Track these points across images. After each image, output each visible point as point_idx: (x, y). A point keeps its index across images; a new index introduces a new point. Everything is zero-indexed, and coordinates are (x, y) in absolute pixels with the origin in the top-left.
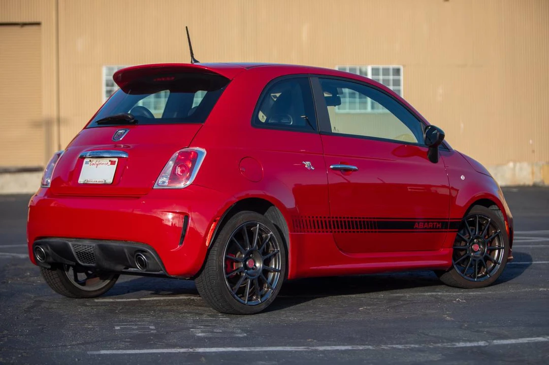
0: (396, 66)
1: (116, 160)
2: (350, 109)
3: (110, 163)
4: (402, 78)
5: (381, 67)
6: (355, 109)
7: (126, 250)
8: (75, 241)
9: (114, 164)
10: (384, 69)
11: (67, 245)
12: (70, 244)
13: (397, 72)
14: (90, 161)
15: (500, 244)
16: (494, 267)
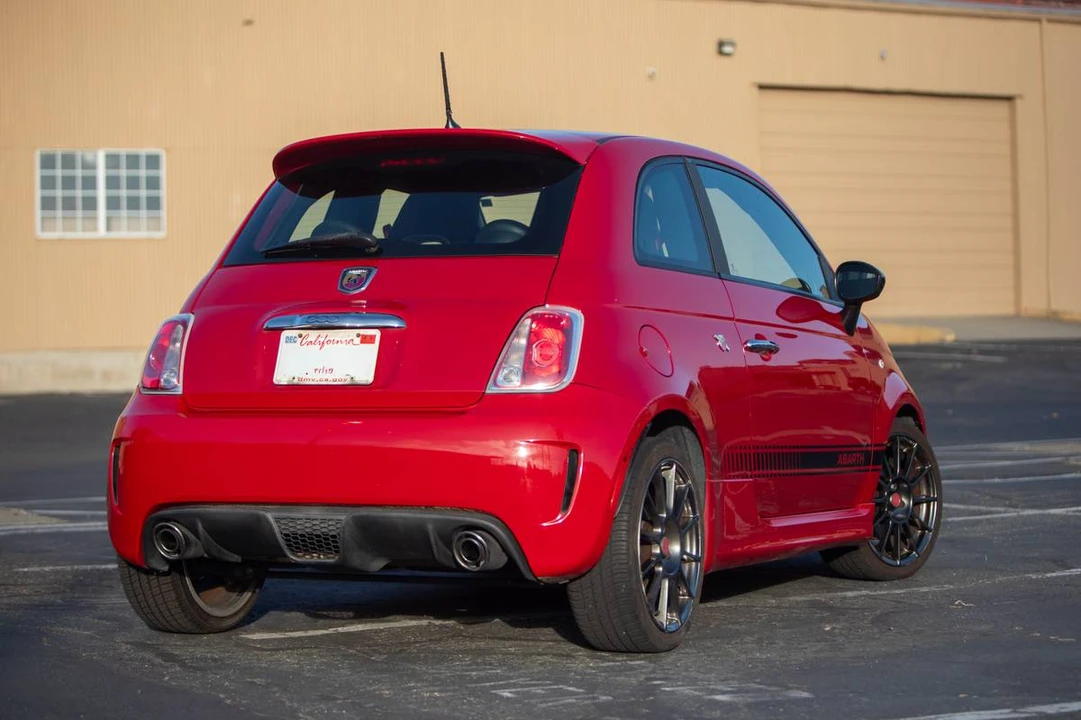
0: (152, 151)
1: (377, 333)
2: (64, 230)
3: (359, 339)
4: (163, 173)
5: (123, 151)
6: (74, 229)
7: (430, 527)
8: (279, 511)
9: (373, 343)
10: (129, 157)
11: (260, 521)
12: (270, 516)
13: (153, 161)
14: (300, 336)
15: (928, 491)
16: (922, 536)
